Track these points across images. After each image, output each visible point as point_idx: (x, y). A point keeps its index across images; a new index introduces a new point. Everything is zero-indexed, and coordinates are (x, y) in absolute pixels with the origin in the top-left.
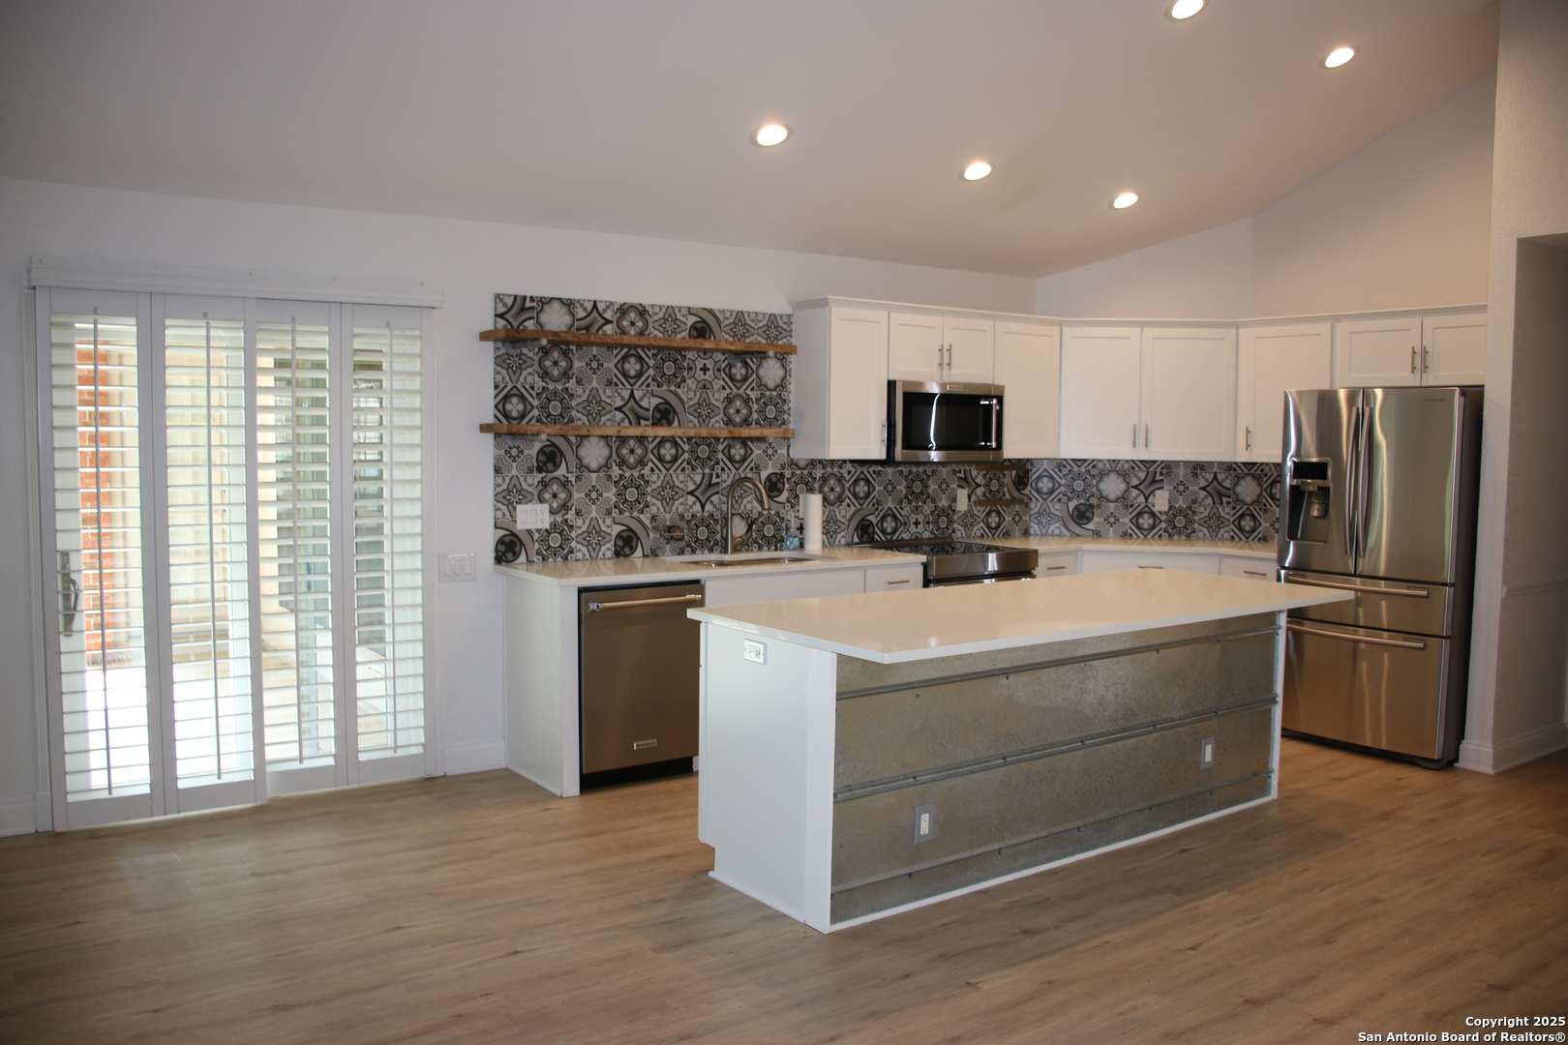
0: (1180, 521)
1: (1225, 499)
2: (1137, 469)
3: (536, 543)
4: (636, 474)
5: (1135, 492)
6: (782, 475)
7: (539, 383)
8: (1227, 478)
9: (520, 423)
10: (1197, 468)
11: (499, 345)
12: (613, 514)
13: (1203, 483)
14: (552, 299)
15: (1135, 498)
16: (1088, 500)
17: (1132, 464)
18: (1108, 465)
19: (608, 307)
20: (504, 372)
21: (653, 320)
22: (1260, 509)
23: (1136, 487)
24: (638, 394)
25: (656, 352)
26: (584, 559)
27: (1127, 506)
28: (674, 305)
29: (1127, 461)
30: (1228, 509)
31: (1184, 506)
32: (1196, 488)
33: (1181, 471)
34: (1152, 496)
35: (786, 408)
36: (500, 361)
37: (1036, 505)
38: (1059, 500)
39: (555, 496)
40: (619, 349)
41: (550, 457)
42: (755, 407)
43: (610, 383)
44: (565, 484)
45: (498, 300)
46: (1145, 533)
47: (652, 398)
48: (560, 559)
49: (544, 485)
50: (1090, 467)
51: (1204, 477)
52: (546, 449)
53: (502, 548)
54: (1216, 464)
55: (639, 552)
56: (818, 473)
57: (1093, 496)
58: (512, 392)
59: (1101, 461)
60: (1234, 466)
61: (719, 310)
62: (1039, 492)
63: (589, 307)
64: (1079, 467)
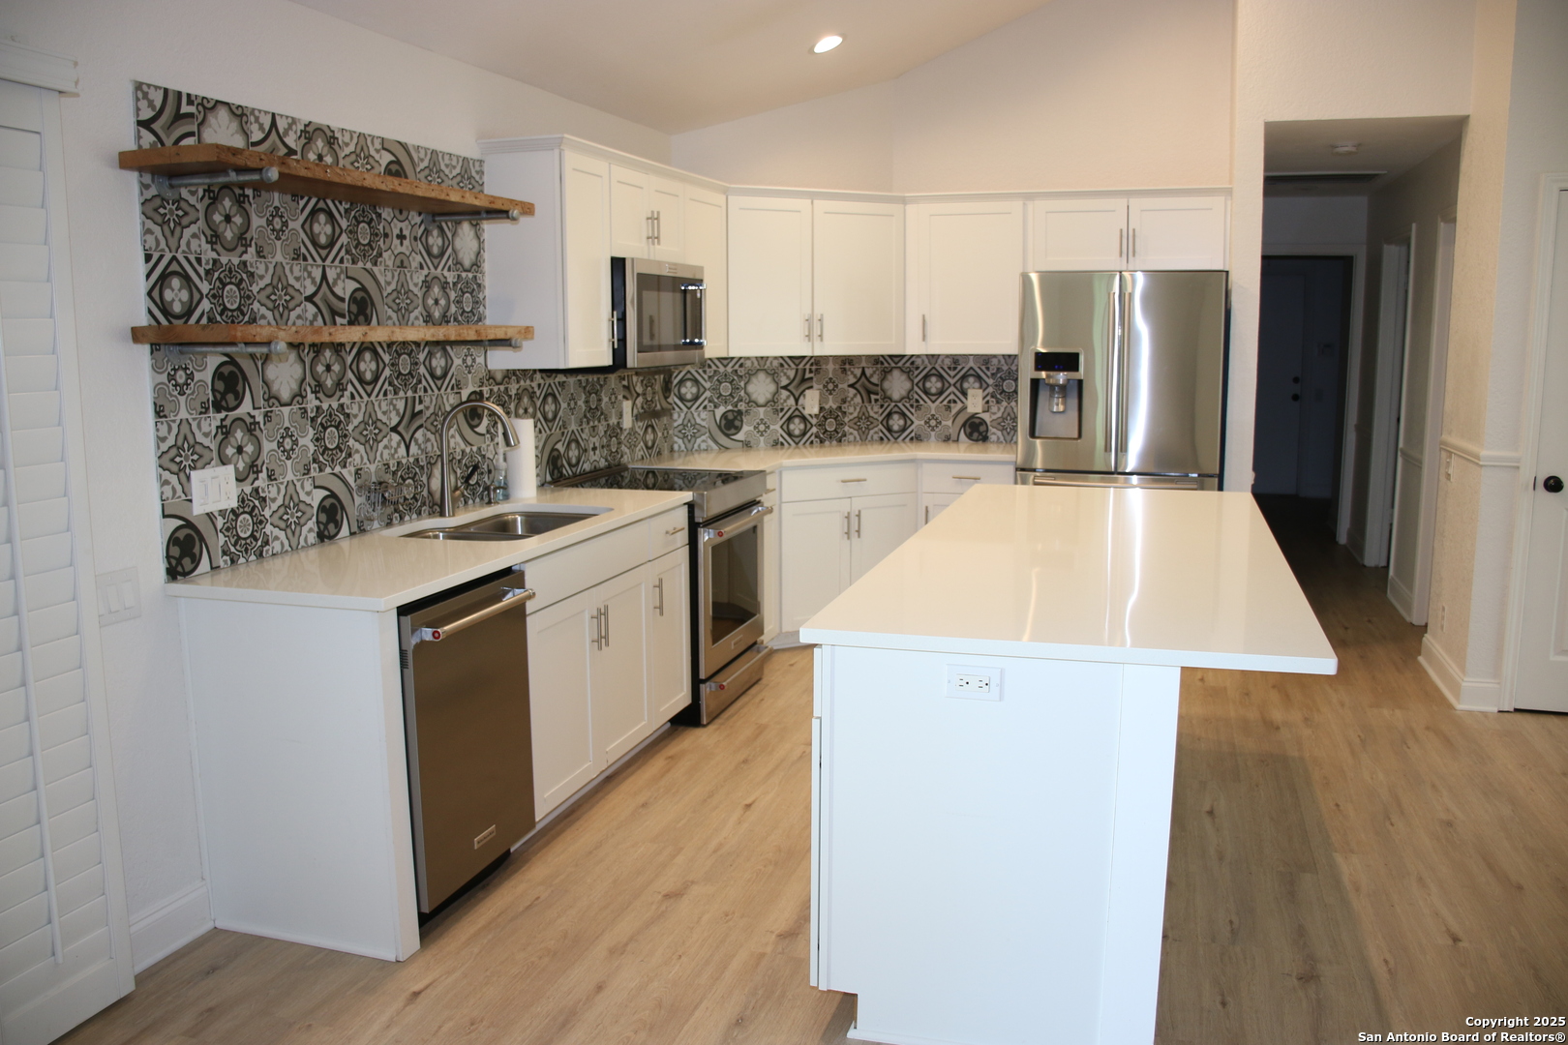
0: (830, 425)
1: (873, 397)
2: (786, 366)
3: (220, 535)
4: (335, 405)
5: (784, 393)
6: (481, 393)
7: (209, 255)
8: (874, 372)
9: (186, 322)
10: (846, 362)
11: (147, 178)
12: (313, 474)
13: (852, 380)
14: (218, 102)
15: (785, 401)
16: (736, 406)
17: (781, 361)
18: (756, 363)
19: (290, 126)
20: (157, 230)
21: (343, 155)
22: (912, 406)
23: (785, 388)
24: (331, 274)
25: (348, 206)
26: (284, 552)
27: (777, 410)
28: (366, 132)
29: (776, 358)
30: (876, 408)
31: (834, 407)
32: (845, 386)
33: (831, 367)
34: (802, 397)
35: (481, 296)
36: (152, 209)
37: (679, 416)
38: (705, 407)
39: (240, 450)
40: (306, 199)
41: (230, 384)
42: (453, 295)
43: (297, 256)
44: (251, 428)
45: (140, 95)
46: (797, 440)
47: (347, 281)
48: (253, 557)
49: (225, 431)
50: (737, 367)
51: (852, 373)
52: (222, 370)
53: (176, 551)
54: (864, 358)
55: (345, 531)
56: (513, 389)
57: (741, 401)
58: (170, 269)
59: (748, 358)
60: (881, 359)
61: (414, 146)
62: (682, 398)
63: (267, 122)
64: (725, 366)
